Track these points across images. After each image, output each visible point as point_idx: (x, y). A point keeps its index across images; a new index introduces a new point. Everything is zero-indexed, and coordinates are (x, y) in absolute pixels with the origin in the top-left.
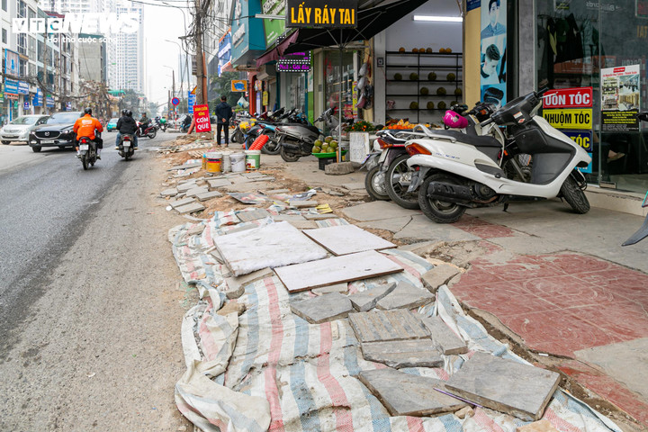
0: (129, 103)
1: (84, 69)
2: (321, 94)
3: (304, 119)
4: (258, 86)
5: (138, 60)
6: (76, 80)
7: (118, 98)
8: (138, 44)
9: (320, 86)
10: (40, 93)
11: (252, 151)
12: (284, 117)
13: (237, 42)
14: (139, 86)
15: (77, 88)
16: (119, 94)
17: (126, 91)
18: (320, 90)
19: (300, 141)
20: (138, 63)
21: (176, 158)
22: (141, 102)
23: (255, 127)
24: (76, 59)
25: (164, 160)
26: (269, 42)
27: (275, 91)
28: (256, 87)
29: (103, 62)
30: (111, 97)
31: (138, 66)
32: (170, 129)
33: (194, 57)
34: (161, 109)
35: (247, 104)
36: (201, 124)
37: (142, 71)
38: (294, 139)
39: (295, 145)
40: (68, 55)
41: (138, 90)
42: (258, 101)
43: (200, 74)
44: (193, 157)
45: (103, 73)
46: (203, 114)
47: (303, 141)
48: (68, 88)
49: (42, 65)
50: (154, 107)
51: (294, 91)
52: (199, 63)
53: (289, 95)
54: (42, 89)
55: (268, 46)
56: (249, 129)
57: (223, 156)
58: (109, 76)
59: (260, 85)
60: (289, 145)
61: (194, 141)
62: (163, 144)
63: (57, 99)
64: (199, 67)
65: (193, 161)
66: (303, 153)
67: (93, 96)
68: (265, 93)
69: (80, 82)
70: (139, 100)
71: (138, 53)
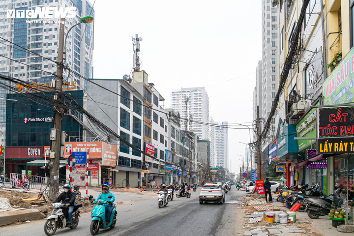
0: (220, 173)
1: (199, 157)
2: (331, 178)
3: (321, 192)
4: (291, 169)
5: (225, 151)
6: (196, 163)
7: (215, 171)
8: (225, 143)
9: (331, 172)
10: (180, 170)
11: (292, 212)
12: (308, 190)
13: (280, 148)
14: (225, 164)
15: (196, 167)
16: (216, 169)
17: (219, 167)
18: (331, 175)
19: (320, 207)
20: (225, 153)
21: (247, 209)
22: (226, 173)
23: (291, 196)
24: (196, 152)
25: (241, 210)
26: (300, 148)
27: (303, 173)
28: (290, 170)
29: (208, 153)
30: (212, 171)
31: (225, 155)
32: (242, 189)
33: (256, 153)
34: (236, 177)
35: (285, 180)
36: (259, 190)
37: (226, 157)
38: (316, 206)
39: (317, 209)
40: (192, 151)
41: (224, 167)
42: (292, 178)
43: (259, 162)
44: (256, 210)
45: (208, 159)
46: (261, 185)
47: (322, 207)
48: (193, 166)
49: (182, 157)
50: (233, 175)
51: (314, 174)
52: (258, 156)
53: (311, 176)
54: (182, 169)
55: (300, 151)
56: (288, 196)
57: (275, 214)
58: (211, 160)
59: (293, 169)
60: (313, 209)
61: (255, 198)
62: (239, 199)
63: (188, 173)
64: (258, 159)
65: (257, 213)
66: (322, 214)
67: (204, 171)
68: (296, 174)
69: (198, 164)
70: (225, 172)
71: (225, 148)
